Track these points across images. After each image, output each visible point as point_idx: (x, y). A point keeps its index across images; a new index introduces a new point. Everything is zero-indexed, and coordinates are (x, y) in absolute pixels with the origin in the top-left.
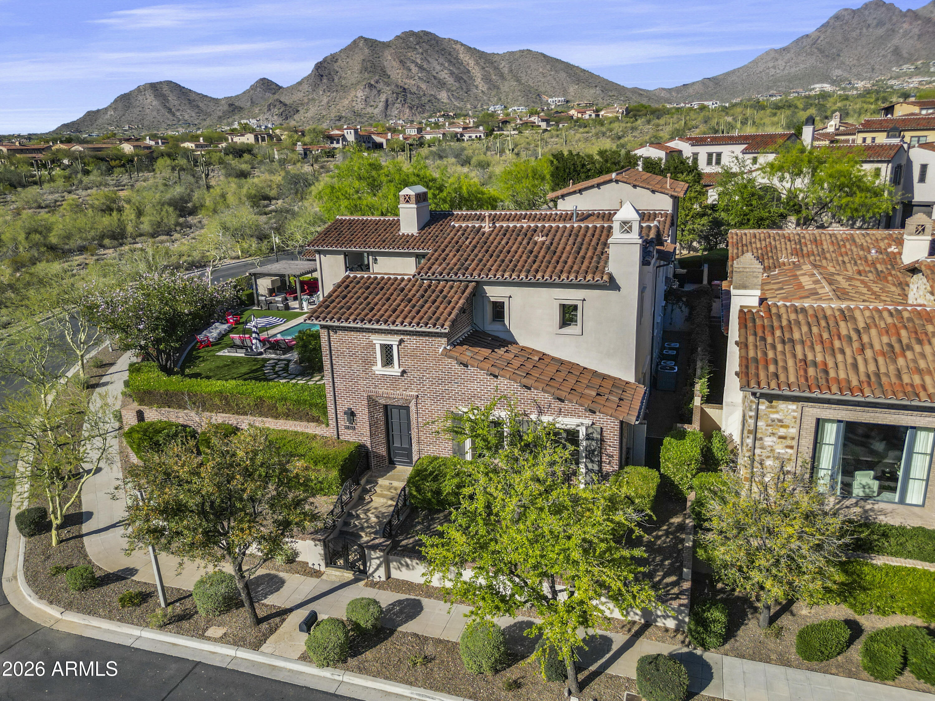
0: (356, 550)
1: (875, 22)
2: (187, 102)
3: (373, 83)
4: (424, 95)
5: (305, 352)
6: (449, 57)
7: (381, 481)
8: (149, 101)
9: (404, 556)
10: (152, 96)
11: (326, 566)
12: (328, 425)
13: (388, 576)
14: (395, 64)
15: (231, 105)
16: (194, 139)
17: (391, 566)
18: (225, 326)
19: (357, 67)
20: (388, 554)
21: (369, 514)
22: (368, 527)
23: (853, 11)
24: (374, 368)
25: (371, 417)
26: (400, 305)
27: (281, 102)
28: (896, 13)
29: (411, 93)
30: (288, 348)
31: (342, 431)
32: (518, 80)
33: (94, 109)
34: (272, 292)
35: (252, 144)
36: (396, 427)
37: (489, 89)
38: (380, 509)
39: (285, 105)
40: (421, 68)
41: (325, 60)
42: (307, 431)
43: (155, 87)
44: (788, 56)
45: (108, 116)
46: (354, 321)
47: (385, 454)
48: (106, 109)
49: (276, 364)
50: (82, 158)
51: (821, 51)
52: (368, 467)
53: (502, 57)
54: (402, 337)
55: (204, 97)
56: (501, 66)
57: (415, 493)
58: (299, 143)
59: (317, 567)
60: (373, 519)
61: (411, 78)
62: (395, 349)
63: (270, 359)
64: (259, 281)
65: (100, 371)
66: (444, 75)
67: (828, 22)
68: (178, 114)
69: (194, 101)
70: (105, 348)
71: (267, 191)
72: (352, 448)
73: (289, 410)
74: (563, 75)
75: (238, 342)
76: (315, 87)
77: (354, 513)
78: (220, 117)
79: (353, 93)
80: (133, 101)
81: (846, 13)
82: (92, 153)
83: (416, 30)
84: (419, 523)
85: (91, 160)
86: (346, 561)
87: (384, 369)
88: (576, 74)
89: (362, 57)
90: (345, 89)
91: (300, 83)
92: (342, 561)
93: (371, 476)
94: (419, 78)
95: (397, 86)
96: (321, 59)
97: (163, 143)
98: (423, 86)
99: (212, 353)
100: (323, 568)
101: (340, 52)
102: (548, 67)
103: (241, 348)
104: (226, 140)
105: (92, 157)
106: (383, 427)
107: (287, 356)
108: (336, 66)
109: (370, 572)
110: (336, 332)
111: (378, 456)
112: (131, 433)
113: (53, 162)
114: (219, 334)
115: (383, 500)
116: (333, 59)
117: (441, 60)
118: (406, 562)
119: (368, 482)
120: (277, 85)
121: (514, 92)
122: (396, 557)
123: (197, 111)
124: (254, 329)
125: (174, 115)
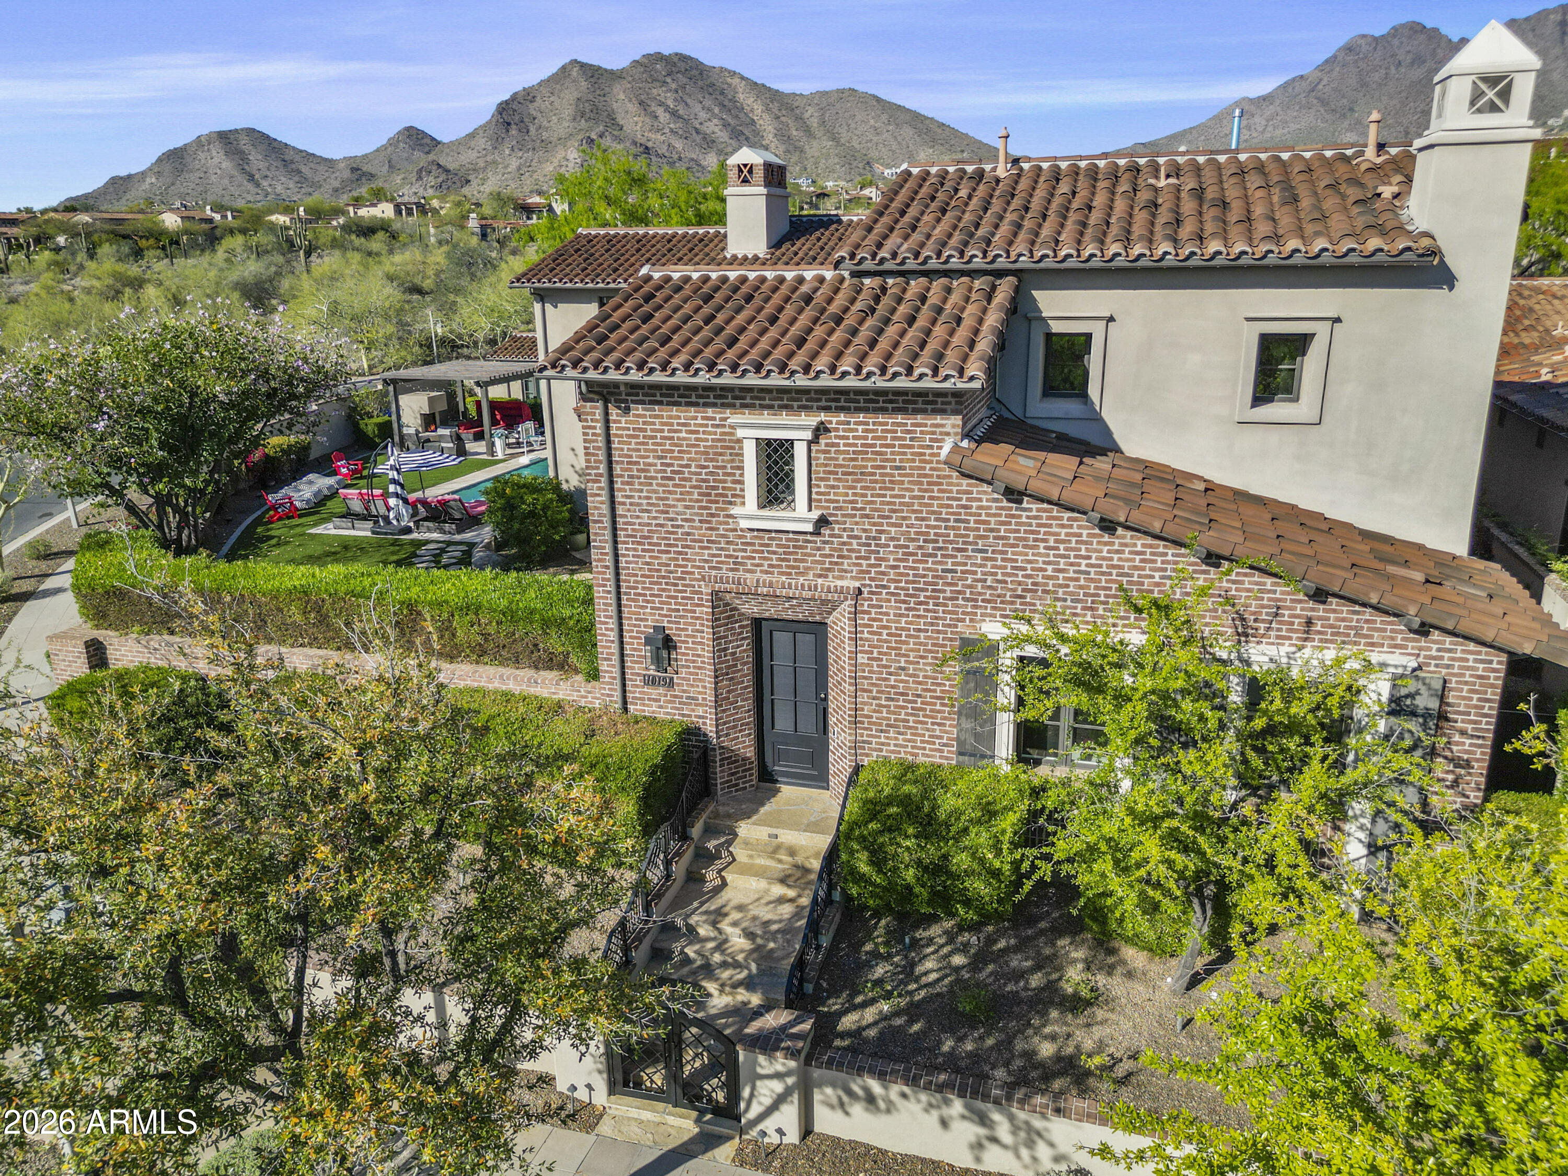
0: (698, 1040)
1: (1409, 58)
2: (279, 164)
3: (594, 136)
4: (680, 159)
5: (511, 519)
6: (720, 98)
7: (745, 829)
8: (216, 160)
9: (860, 1071)
10: (222, 153)
11: (612, 1091)
12: (594, 675)
13: (807, 1131)
14: (632, 107)
15: (354, 170)
16: (288, 210)
17: (817, 1096)
18: (331, 481)
19: (568, 112)
20: (808, 1062)
21: (725, 926)
22: (724, 965)
23: (1375, 39)
24: (735, 511)
25: (720, 650)
26: (810, 331)
27: (439, 166)
28: (1443, 44)
29: (657, 155)
30: (471, 520)
31: (636, 689)
32: (835, 139)
33: (123, 173)
34: (429, 421)
35: (390, 220)
36: (783, 680)
37: (787, 151)
38: (755, 911)
39: (447, 171)
40: (674, 114)
41: (514, 97)
42: (534, 690)
43: (226, 138)
44: (1270, 110)
45: (146, 186)
46: (687, 366)
47: (750, 753)
48: (143, 174)
49: (443, 551)
50: (88, 235)
51: (1323, 102)
52: (705, 790)
53: (810, 99)
54: (823, 417)
55: (309, 157)
56: (807, 115)
57: (864, 868)
58: (473, 215)
59: (582, 1094)
60: (738, 942)
61: (658, 130)
62: (800, 451)
63: (427, 542)
64: (404, 400)
65: (43, 566)
66: (713, 127)
67: (1335, 57)
68: (265, 183)
69: (292, 162)
70: (64, 522)
71: (418, 280)
72: (669, 736)
73: (486, 636)
74: (908, 132)
75: (357, 506)
76: (497, 141)
77: (679, 922)
78: (336, 190)
79: (561, 154)
80: (189, 160)
81: (1362, 42)
82: (107, 227)
83: (666, 52)
84: (876, 955)
85: (104, 237)
86: (674, 1076)
87: (766, 512)
88: (929, 130)
89: (576, 95)
90: (546, 145)
91: (472, 136)
92: (658, 1079)
93: (716, 815)
94: (672, 131)
95: (635, 143)
96: (507, 97)
97: (234, 217)
98: (679, 144)
99: (298, 530)
100: (600, 1097)
101: (540, 84)
102: (884, 117)
103: (365, 518)
104: (344, 213)
105: (107, 232)
106: (748, 681)
107: (468, 536)
108: (532, 109)
109: (752, 1114)
110: (627, 410)
111: (732, 759)
112: (63, 696)
113: (38, 240)
114: (316, 495)
115: (755, 885)
116: (527, 96)
117: (708, 102)
118: (867, 1090)
119: (710, 831)
120: (433, 139)
121: (827, 157)
122: (833, 1074)
123: (297, 179)
124: (393, 474)
125: (258, 185)
